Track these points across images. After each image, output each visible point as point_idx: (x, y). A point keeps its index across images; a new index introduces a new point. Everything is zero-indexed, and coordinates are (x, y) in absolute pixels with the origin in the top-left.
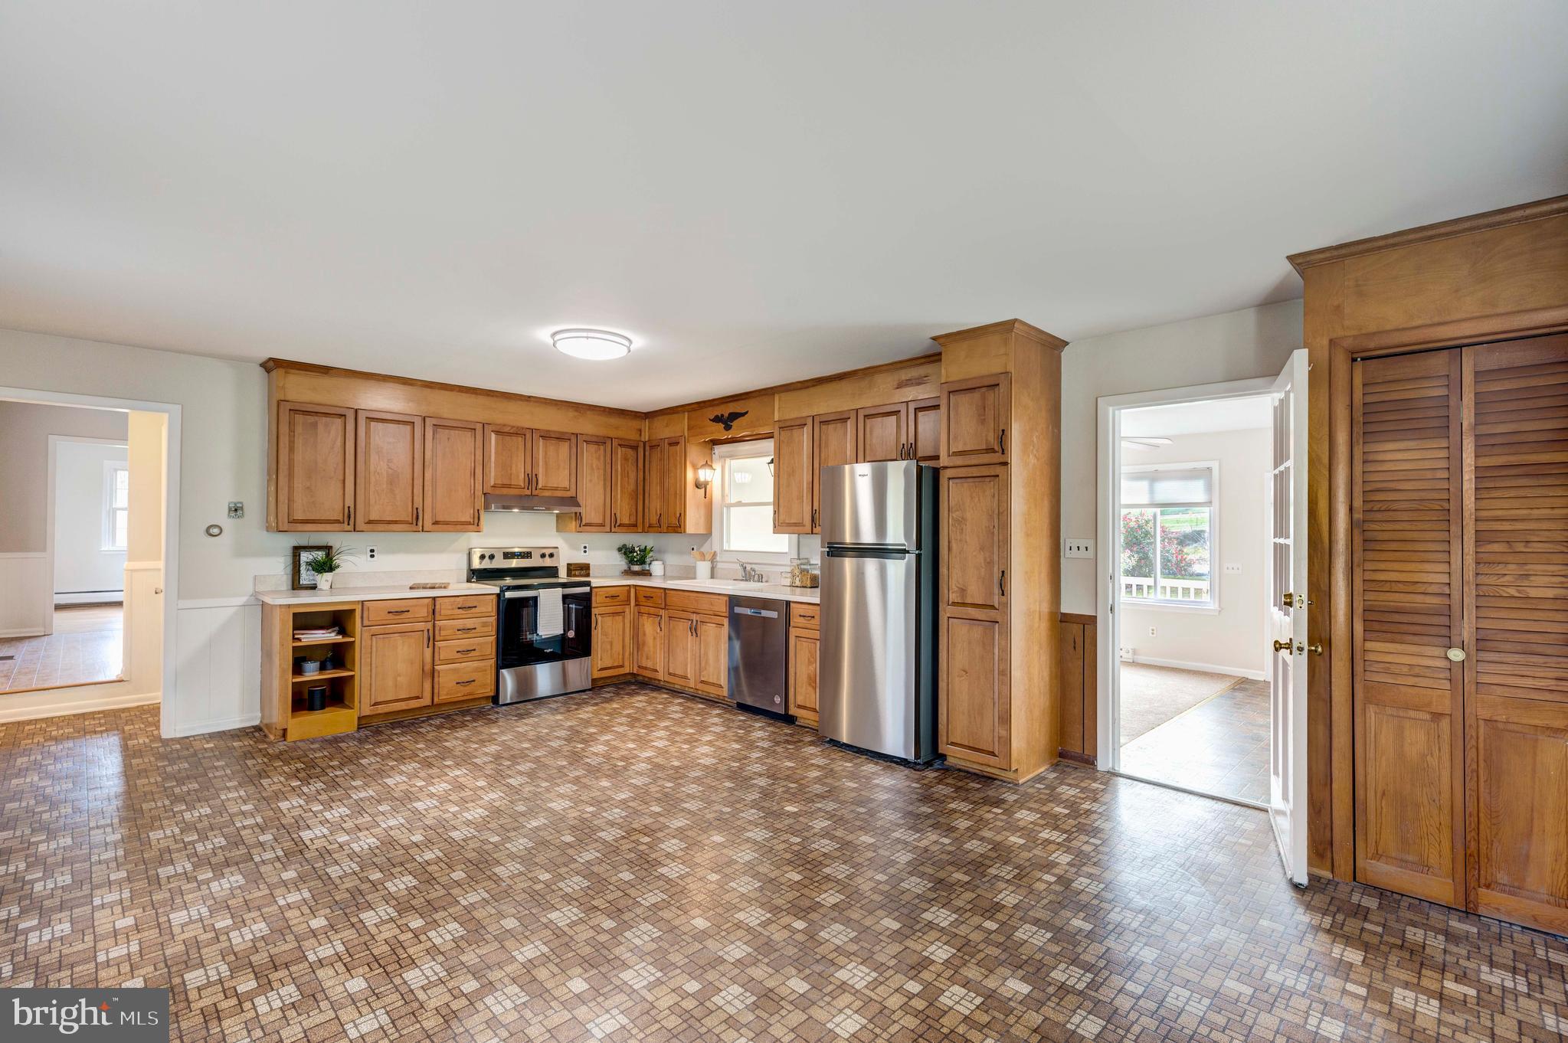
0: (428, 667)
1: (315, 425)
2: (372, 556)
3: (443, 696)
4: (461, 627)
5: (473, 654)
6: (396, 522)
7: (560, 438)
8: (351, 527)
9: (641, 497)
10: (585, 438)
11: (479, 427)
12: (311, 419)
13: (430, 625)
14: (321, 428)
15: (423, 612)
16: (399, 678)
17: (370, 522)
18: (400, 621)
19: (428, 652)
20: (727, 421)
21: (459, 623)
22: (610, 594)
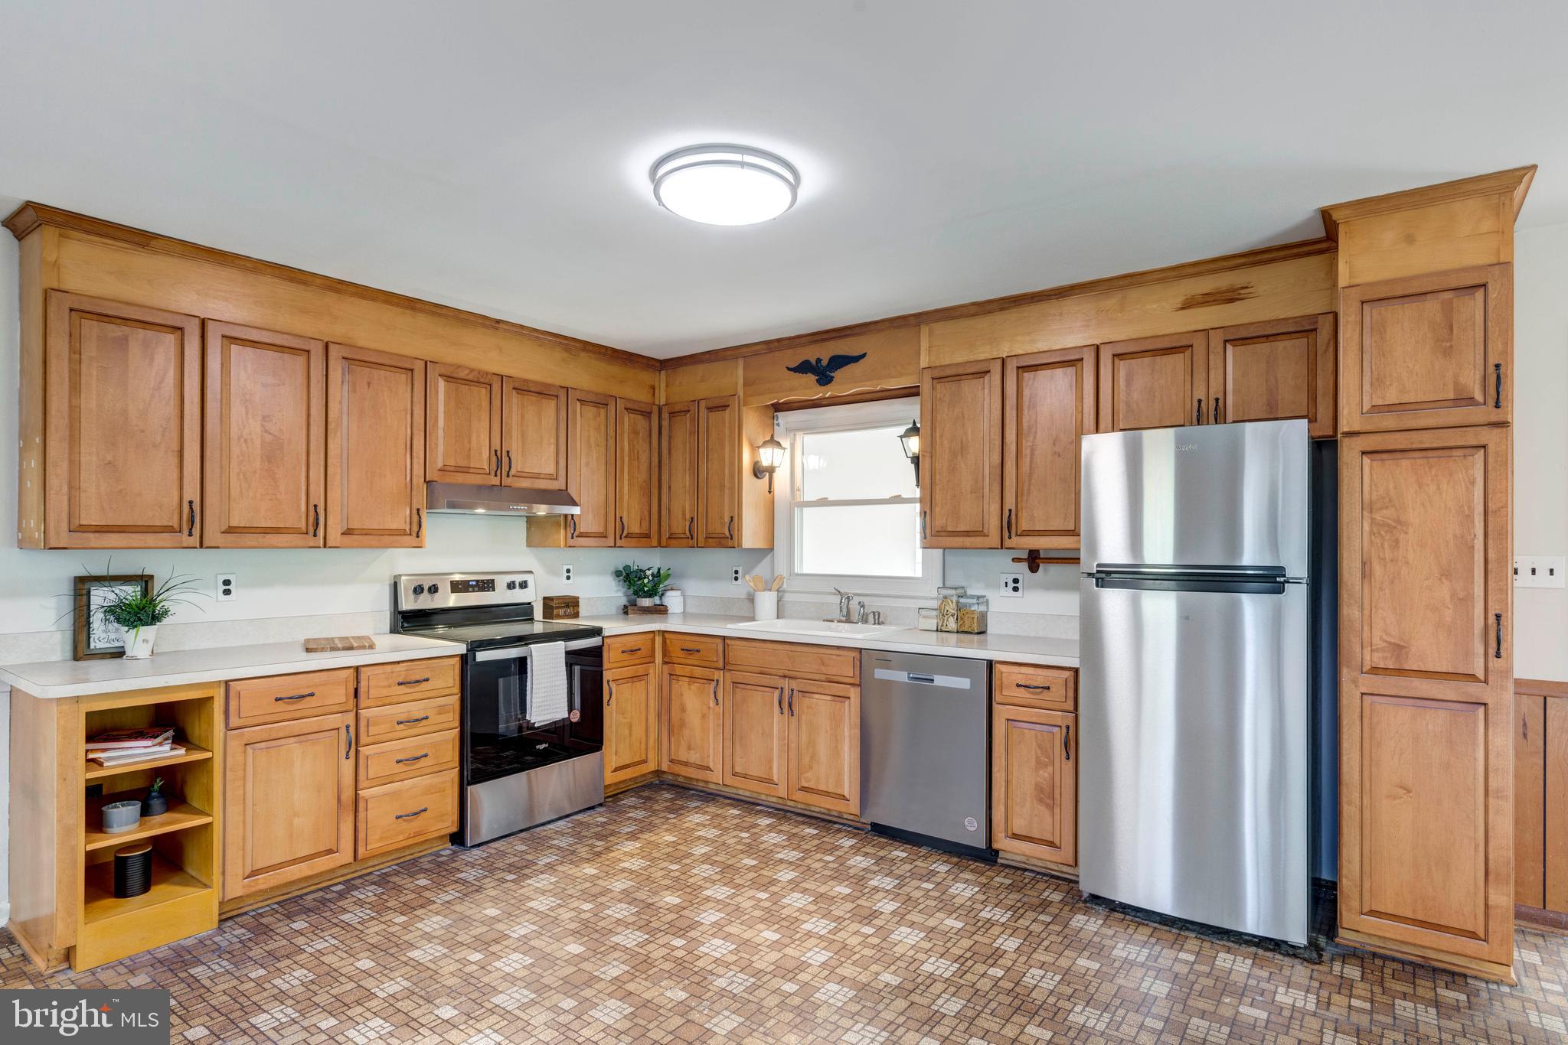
0: (348, 794)
1: (123, 343)
2: (227, 592)
3: (375, 842)
4: (402, 718)
5: (423, 763)
6: (277, 531)
7: (542, 392)
8: (195, 540)
9: (655, 491)
10: (578, 395)
11: (419, 366)
12: (114, 331)
13: (350, 719)
14: (135, 350)
15: (340, 695)
16: (296, 821)
17: (231, 530)
18: (297, 714)
19: (348, 766)
20: (823, 373)
21: (401, 711)
22: (628, 647)
